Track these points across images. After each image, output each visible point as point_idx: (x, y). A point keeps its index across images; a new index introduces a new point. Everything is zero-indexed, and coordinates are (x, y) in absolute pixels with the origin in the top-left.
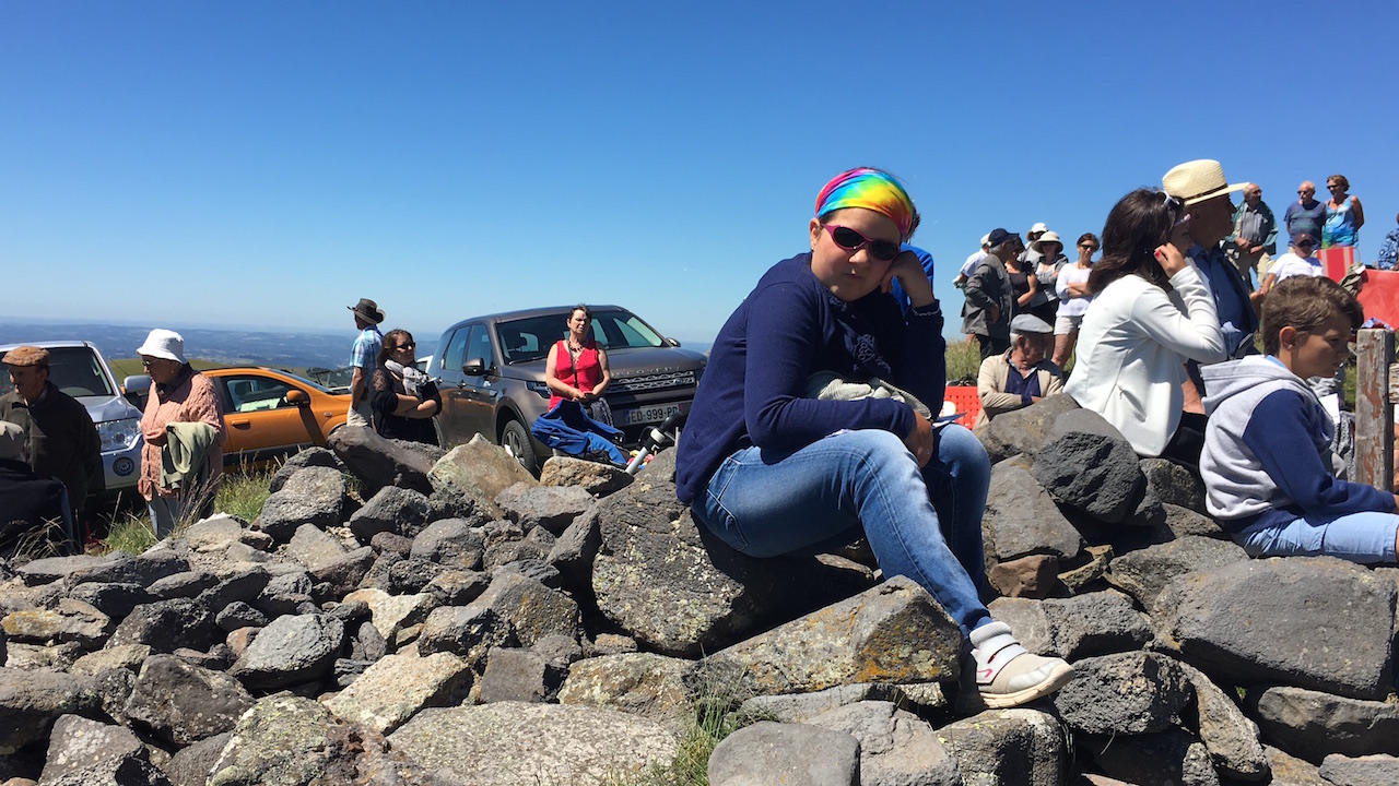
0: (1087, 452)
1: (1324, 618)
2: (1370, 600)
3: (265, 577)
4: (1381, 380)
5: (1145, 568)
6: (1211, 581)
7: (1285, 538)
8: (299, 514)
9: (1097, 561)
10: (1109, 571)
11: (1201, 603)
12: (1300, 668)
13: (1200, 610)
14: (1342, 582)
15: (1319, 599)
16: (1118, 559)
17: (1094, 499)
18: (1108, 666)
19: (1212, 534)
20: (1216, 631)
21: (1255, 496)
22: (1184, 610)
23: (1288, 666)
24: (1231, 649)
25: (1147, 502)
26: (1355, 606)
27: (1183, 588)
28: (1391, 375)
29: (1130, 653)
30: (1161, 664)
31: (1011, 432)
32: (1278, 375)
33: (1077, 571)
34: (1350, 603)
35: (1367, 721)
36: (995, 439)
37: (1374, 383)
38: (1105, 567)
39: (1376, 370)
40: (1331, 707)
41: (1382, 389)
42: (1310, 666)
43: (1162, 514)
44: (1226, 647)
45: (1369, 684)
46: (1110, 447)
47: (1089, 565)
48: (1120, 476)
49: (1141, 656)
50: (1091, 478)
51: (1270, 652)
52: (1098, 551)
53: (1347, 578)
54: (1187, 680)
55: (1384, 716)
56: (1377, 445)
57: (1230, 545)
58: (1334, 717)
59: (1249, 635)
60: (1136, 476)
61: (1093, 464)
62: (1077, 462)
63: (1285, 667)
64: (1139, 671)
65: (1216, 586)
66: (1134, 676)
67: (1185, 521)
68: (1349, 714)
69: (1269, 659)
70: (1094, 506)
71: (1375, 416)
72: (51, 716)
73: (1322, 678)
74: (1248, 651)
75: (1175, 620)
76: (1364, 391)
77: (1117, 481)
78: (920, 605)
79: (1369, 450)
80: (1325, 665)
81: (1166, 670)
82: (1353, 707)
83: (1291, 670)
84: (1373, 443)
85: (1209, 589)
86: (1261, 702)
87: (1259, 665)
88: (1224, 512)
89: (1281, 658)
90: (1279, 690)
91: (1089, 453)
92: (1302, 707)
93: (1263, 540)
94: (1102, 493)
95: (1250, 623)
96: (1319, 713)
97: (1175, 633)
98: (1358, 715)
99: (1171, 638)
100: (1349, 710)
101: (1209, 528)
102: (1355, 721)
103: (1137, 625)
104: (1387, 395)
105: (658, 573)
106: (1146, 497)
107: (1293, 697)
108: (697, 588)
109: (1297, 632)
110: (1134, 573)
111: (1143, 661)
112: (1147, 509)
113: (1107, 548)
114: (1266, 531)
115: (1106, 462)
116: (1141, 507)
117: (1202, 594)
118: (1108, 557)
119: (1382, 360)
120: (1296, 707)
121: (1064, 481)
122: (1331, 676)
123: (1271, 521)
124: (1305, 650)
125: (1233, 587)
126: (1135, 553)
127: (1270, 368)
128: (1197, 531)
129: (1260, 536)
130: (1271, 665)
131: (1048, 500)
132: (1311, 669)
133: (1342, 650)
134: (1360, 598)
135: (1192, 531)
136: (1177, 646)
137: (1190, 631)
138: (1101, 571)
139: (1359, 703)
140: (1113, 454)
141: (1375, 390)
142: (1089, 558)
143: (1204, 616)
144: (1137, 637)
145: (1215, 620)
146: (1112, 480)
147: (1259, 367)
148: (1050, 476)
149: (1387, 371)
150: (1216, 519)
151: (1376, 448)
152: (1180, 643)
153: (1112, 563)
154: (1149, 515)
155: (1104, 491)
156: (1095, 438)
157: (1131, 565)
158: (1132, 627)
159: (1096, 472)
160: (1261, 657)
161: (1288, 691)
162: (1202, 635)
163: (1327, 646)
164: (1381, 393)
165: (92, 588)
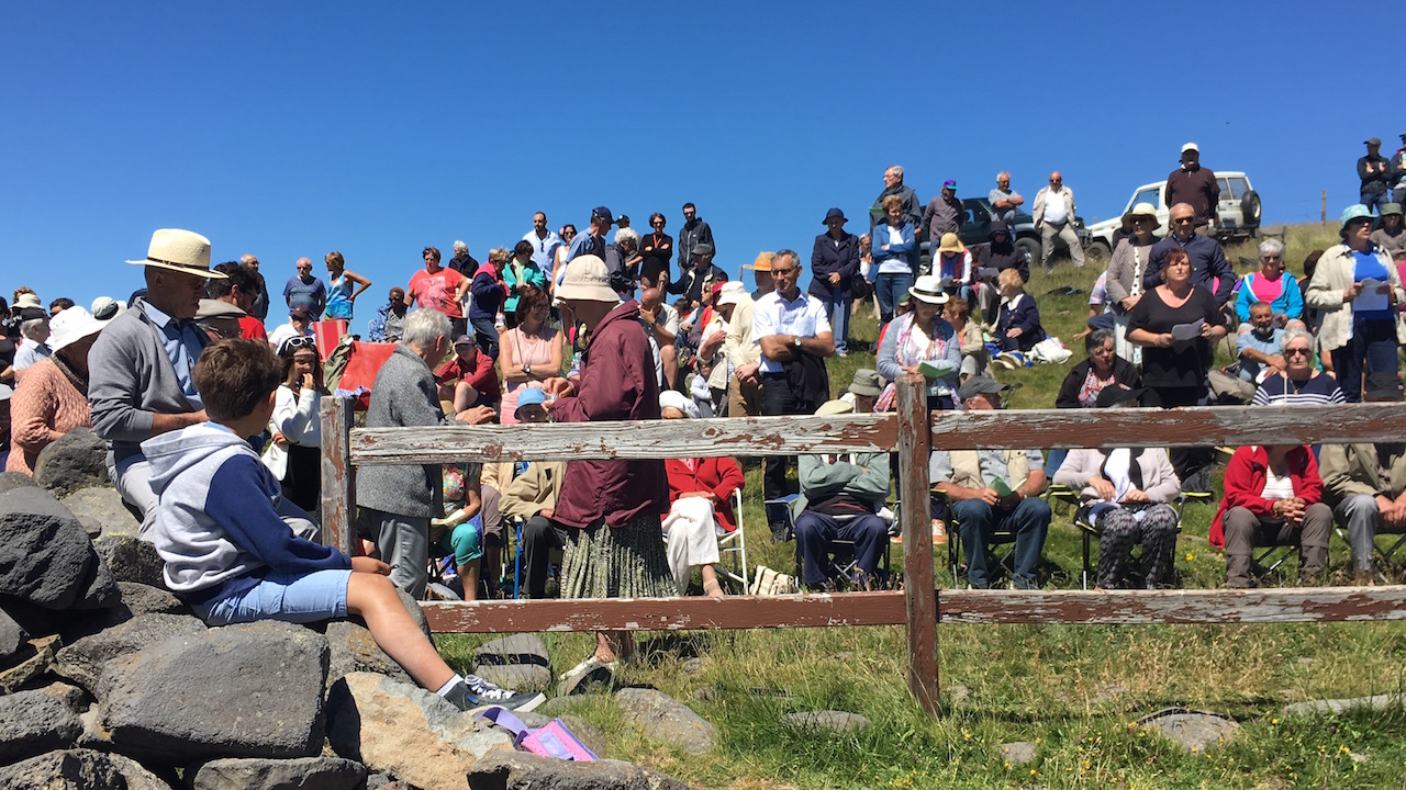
0: (29, 535)
1: (258, 682)
2: (302, 658)
4: (342, 445)
5: (95, 655)
6: (144, 661)
7: (245, 606)
9: (41, 654)
10: (55, 661)
11: (132, 687)
12: (234, 737)
13: (132, 695)
14: (276, 644)
15: (253, 665)
16: (65, 649)
17: (38, 586)
18: (22, 773)
19: (172, 610)
20: (149, 714)
21: (212, 566)
22: (115, 696)
23: (222, 738)
24: (164, 730)
25: (98, 583)
26: (288, 666)
27: (115, 673)
28: (351, 438)
29: (46, 755)
30: (85, 760)
32: (228, 441)
33: (17, 668)
34: (283, 664)
35: (297, 779)
37: (336, 447)
38: (50, 660)
39: (338, 435)
40: (264, 772)
41: (343, 452)
42: (244, 733)
43: (118, 594)
44: (158, 729)
45: (300, 741)
46: (55, 527)
47: (31, 660)
48: (67, 558)
49: (59, 755)
50: (34, 563)
51: (205, 726)
52: (42, 644)
53: (280, 639)
54: (116, 773)
55: (314, 771)
56: (341, 505)
57: (188, 618)
58: (267, 782)
59: (182, 713)
60: (85, 556)
61: (37, 547)
62: (18, 547)
63: (220, 739)
64: (57, 772)
65: (148, 666)
66: (51, 779)
67: (145, 599)
68: (281, 775)
69: (203, 734)
70: (39, 594)
71: (338, 478)
73: (256, 743)
74: (181, 729)
75: (106, 709)
76: (328, 455)
77: (63, 563)
79: (334, 511)
80: (258, 730)
81: (90, 765)
82: (285, 767)
83: (225, 741)
84: (338, 503)
85: (142, 670)
86: (197, 779)
87: (193, 742)
88: (184, 586)
89: (215, 730)
90: (214, 764)
91: (32, 535)
92: (236, 778)
93: (224, 611)
94: (48, 579)
95: (183, 700)
96: (252, 780)
97: (105, 722)
98: (289, 774)
99: (102, 728)
100: (281, 771)
101: (170, 603)
102: (286, 781)
103: (62, 722)
104: (348, 457)
106: (98, 578)
107: (227, 769)
109: (231, 702)
110: (83, 662)
111: (61, 760)
112: (99, 590)
113: (53, 638)
114: (226, 601)
115: (52, 544)
116: (92, 589)
117: (134, 677)
118: (55, 647)
119: (343, 425)
120: (230, 778)
122: (264, 740)
123: (230, 591)
124: (239, 719)
125: (166, 665)
126: (84, 639)
127: (218, 436)
128: (157, 608)
129: (221, 607)
130: (205, 740)
132: (245, 736)
133: (275, 712)
134: (292, 658)
135: (152, 608)
136: (107, 737)
137: (120, 718)
138: (46, 664)
139: (290, 762)
140: (59, 534)
141: (337, 453)
142: (33, 651)
143: (135, 700)
144: (63, 734)
145: (146, 703)
146: (59, 562)
147: (207, 436)
149: (348, 436)
150: (176, 593)
151: (340, 508)
152: (110, 734)
153: (59, 654)
154: (101, 597)
155: (50, 576)
156: (38, 519)
157: (79, 654)
158: (57, 725)
159: (40, 556)
160: (194, 733)
161: (223, 763)
162: (132, 721)
163: (261, 711)
164: (343, 457)
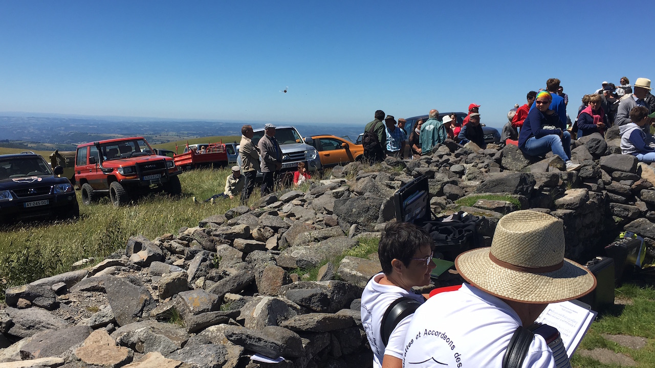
1: (623, 162)
2: (631, 159)
3: (449, 160)
8: (443, 153)
11: (604, 160)
12: (618, 169)
13: (605, 163)
15: (623, 159)
31: (584, 141)
32: (635, 126)
34: (627, 160)
36: (580, 142)
42: (620, 168)
44: (607, 166)
48: (602, 146)
54: (600, 171)
58: (622, 175)
59: (611, 164)
60: (605, 146)
61: (597, 144)
62: (594, 144)
63: (616, 169)
69: (614, 168)
70: (597, 152)
72: (435, 172)
73: (621, 170)
74: (610, 166)
78: (558, 157)
80: (622, 168)
86: (612, 174)
89: (616, 167)
91: (596, 142)
92: (618, 174)
96: (620, 175)
100: (624, 174)
105: (514, 159)
106: (607, 150)
108: (522, 161)
109: (619, 164)
115: (599, 144)
120: (616, 174)
121: (591, 147)
122: (623, 170)
124: (620, 166)
125: (609, 158)
131: (587, 151)
133: (625, 166)
134: (629, 159)
137: (602, 164)
140: (601, 142)
146: (600, 147)
148: (588, 147)
154: (607, 152)
155: (599, 149)
156: (597, 139)
159: (598, 146)
160: (612, 167)
161: (616, 172)
163: (623, 165)
165: (424, 160)
